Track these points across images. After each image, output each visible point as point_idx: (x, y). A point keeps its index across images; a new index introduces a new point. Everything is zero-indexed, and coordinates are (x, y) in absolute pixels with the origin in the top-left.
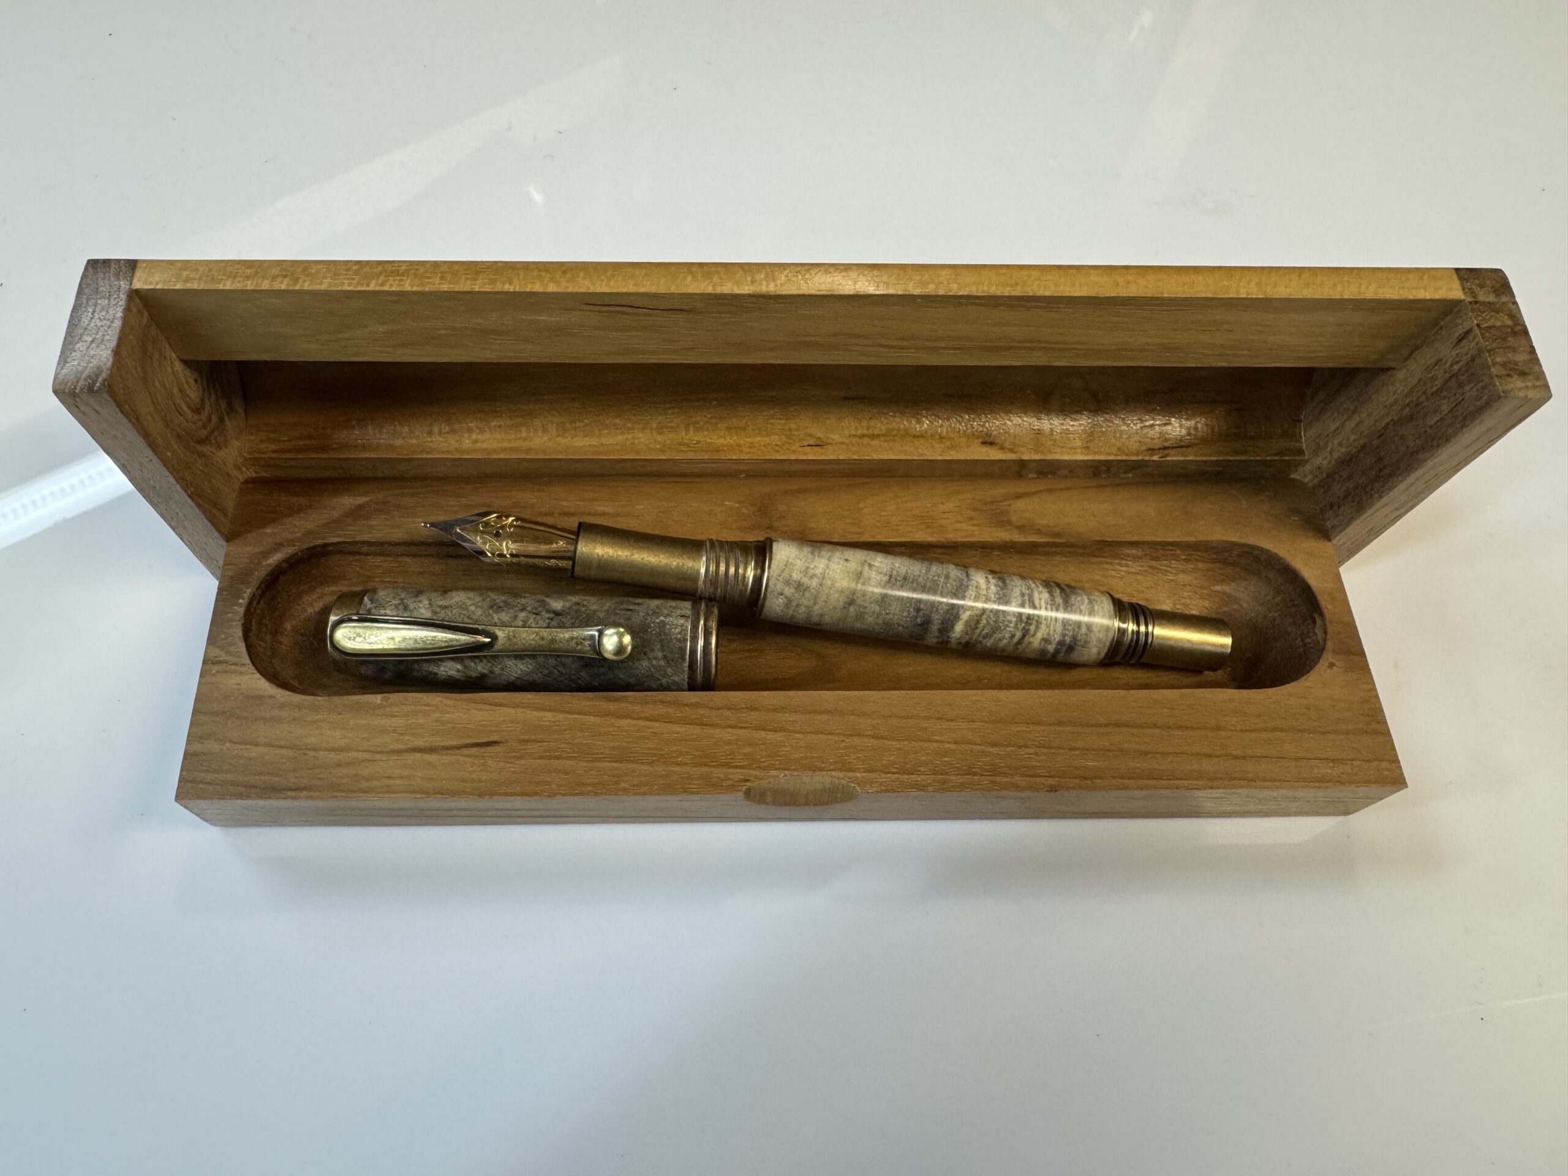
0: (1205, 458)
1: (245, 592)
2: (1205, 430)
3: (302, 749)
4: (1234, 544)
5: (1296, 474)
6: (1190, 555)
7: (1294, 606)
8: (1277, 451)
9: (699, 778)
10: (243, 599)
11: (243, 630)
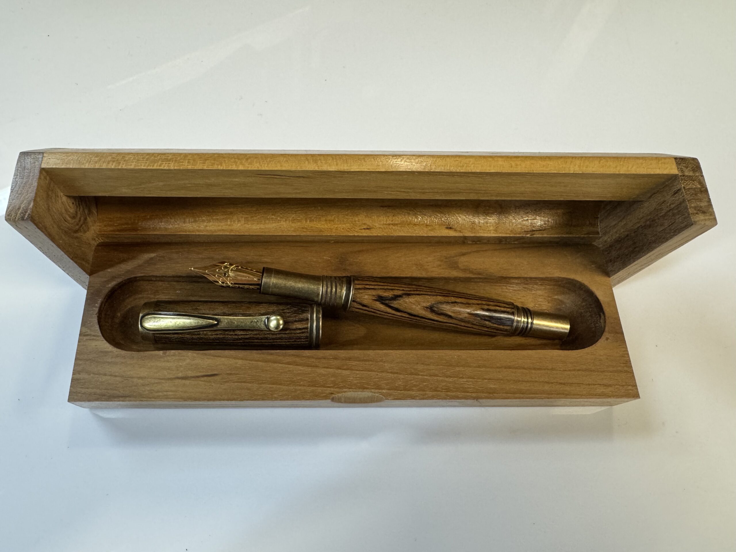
0: (552, 236)
1: (99, 301)
2: (552, 222)
3: (126, 377)
4: (564, 278)
5: (595, 243)
6: (543, 283)
7: (591, 308)
8: (586, 233)
9: (310, 392)
10: (98, 304)
11: (98, 319)
